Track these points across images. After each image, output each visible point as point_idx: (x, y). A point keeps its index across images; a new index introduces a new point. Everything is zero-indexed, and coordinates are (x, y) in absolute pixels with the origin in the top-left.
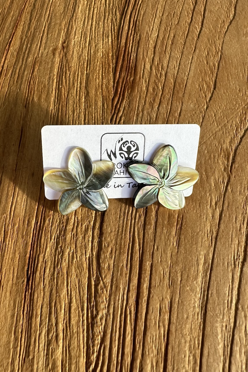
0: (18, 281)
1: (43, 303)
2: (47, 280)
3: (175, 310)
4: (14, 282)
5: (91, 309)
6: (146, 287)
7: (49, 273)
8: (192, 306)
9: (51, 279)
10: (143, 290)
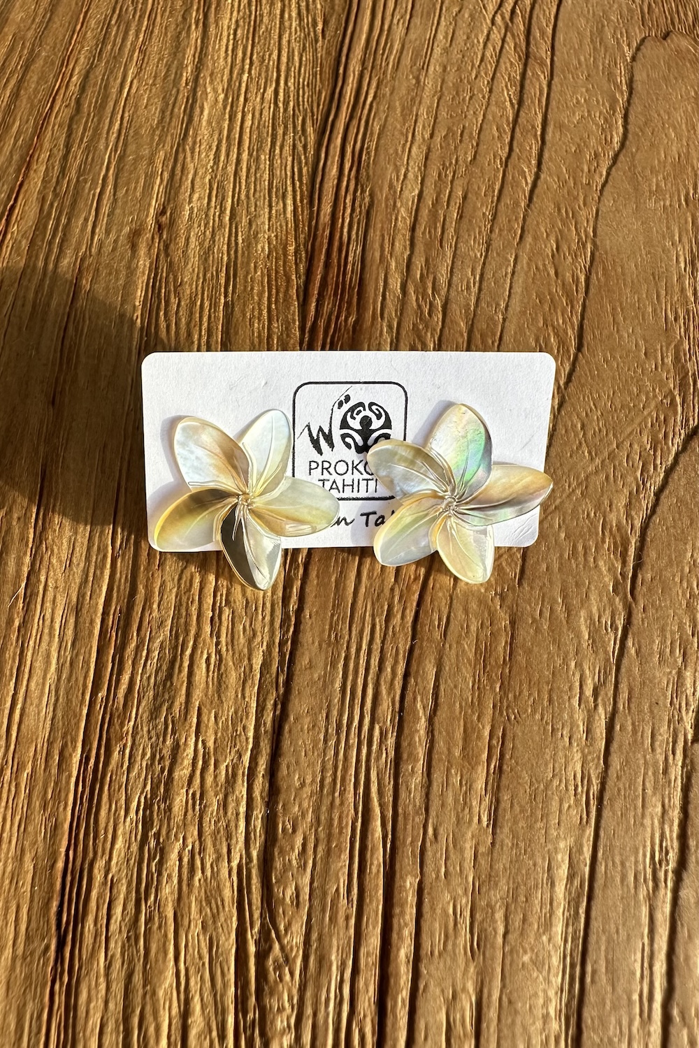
0: (31, 947)
1: (105, 1019)
2: (116, 942)
3: (492, 1030)
4: (20, 951)
5: (248, 1033)
6: (407, 957)
7: (123, 920)
8: (539, 1012)
9: (128, 938)
10: (397, 967)
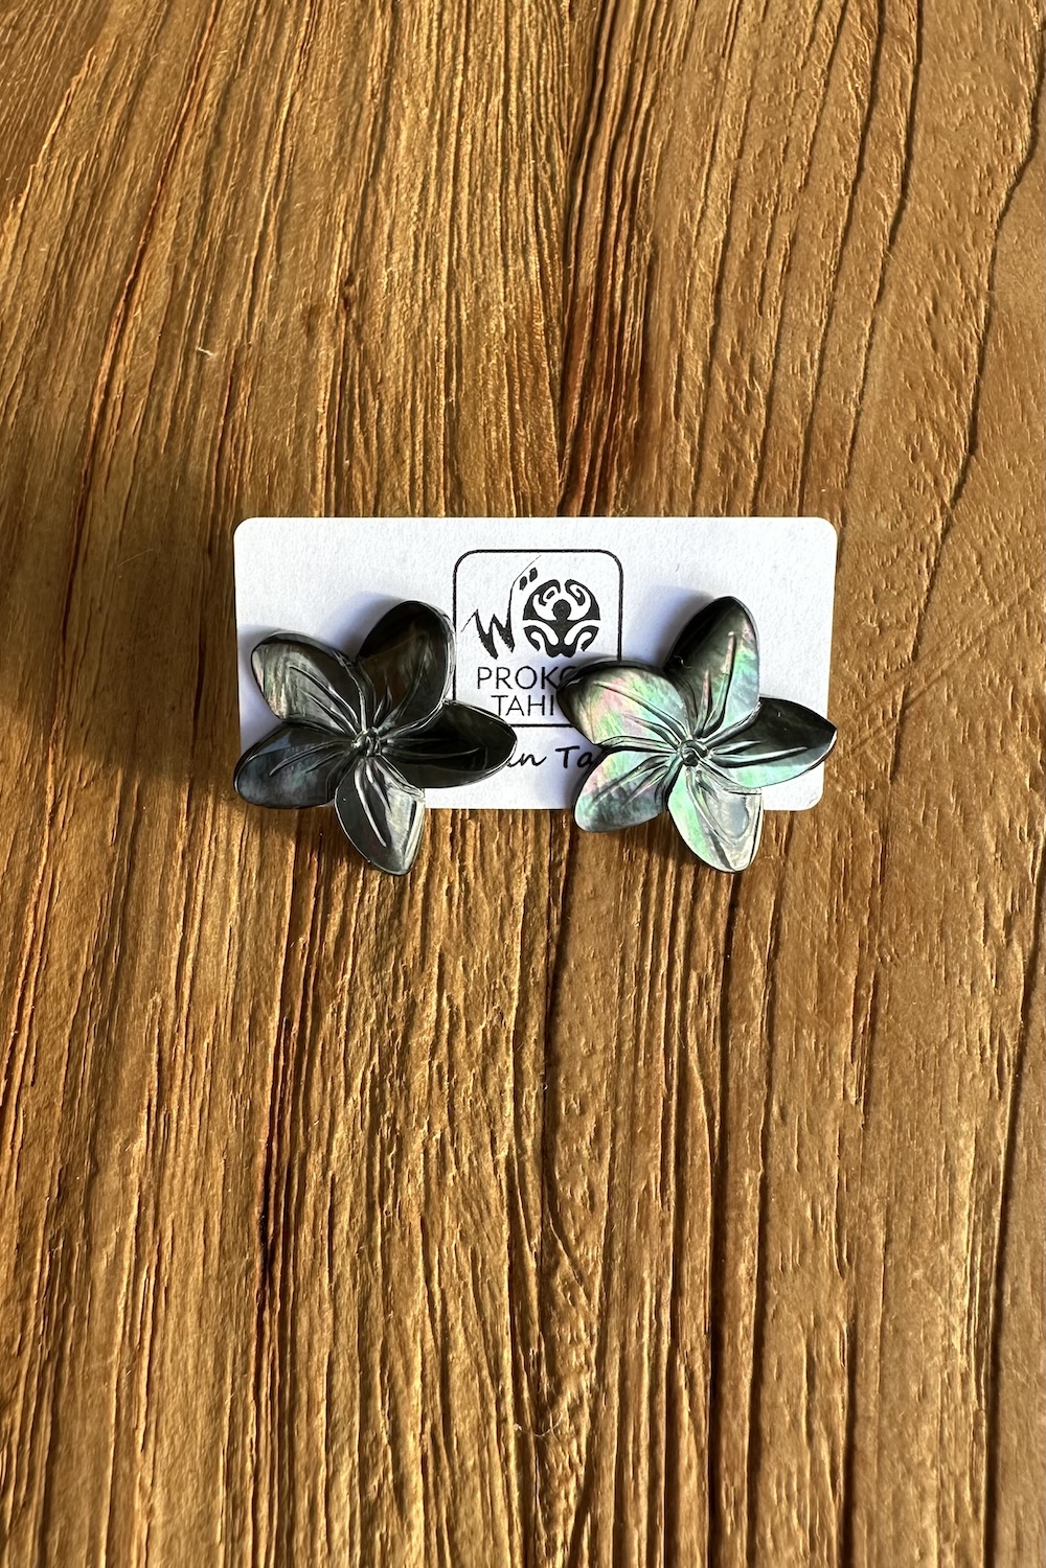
0: (228, 1263)
1: (334, 1355)
2: (343, 1260)
3: (872, 1367)
4: (213, 1271)
5: (532, 1372)
6: (748, 1274)
7: (351, 1229)
8: (938, 1344)
9: (360, 1253)
10: (736, 1286)
